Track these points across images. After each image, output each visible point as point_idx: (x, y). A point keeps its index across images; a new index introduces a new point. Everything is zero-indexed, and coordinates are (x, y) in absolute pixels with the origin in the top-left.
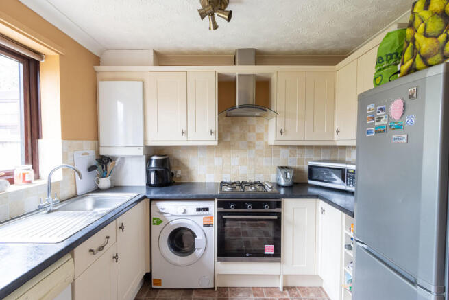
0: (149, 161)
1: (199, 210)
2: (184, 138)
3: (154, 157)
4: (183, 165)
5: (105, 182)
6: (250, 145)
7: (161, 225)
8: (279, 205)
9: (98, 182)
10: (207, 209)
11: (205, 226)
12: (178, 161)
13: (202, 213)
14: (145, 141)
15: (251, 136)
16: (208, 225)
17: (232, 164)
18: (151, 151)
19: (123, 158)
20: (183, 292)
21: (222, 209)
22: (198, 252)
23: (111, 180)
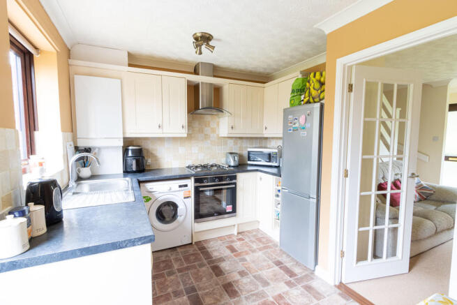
0: (125, 151)
1: (180, 186)
2: (160, 130)
3: (130, 148)
4: (152, 154)
5: (86, 172)
6: (206, 137)
7: (151, 202)
8: (235, 178)
9: (79, 171)
10: (186, 186)
11: (185, 198)
12: (148, 150)
13: (183, 188)
14: (124, 133)
15: (207, 130)
16: (188, 197)
17: (193, 152)
20: (169, 251)
21: (198, 184)
22: (180, 219)
23: (91, 169)
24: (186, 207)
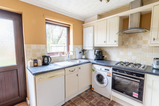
0: (95, 51)
1: (106, 70)
2: (105, 44)
3: (97, 50)
4: (107, 54)
5: (84, 57)
6: (139, 46)
8: (143, 76)
9: (82, 56)
10: (109, 70)
11: (107, 76)
12: (106, 52)
13: (107, 71)
15: (140, 42)
16: (109, 76)
18: (95, 48)
19: (89, 50)
21: (114, 71)
22: (105, 84)
23: (85, 56)
24: (108, 80)
